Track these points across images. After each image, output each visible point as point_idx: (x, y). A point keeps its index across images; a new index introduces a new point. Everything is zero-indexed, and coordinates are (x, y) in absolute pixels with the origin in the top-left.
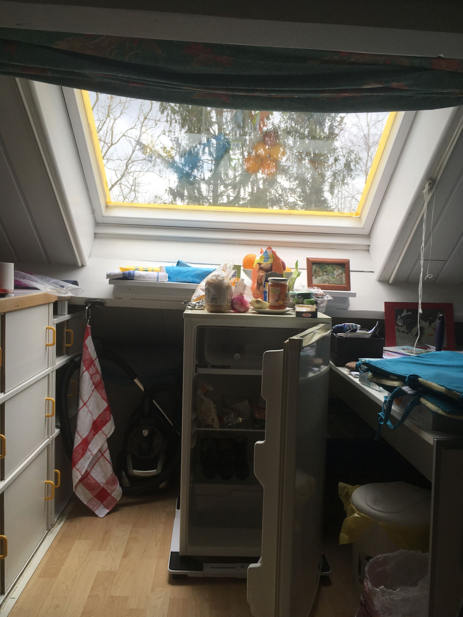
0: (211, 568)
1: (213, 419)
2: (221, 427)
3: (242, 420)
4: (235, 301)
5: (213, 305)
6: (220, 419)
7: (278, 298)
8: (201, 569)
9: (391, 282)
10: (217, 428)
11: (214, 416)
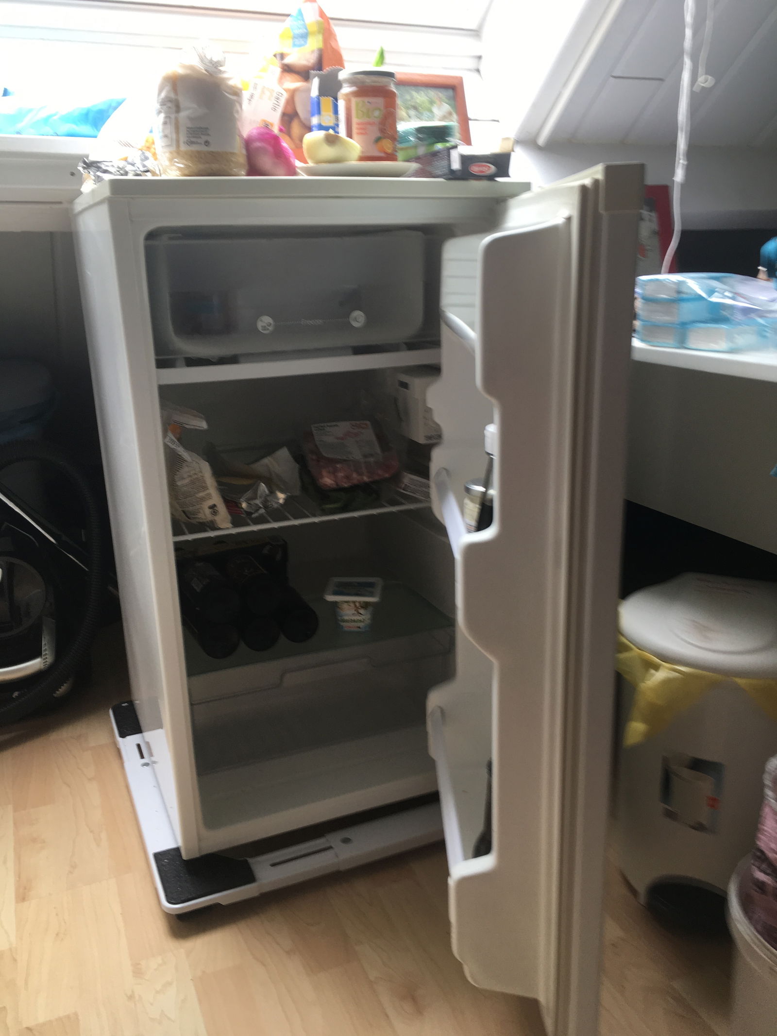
0: (273, 865)
1: (213, 507)
2: (236, 524)
3: (286, 500)
4: (258, 144)
5: (199, 152)
6: (232, 504)
7: (382, 131)
8: (250, 878)
9: (541, 141)
10: (226, 527)
11: (216, 499)
